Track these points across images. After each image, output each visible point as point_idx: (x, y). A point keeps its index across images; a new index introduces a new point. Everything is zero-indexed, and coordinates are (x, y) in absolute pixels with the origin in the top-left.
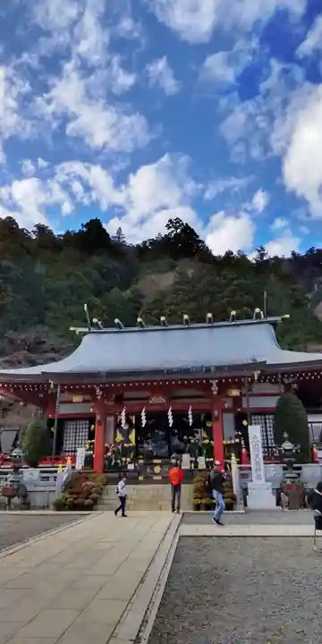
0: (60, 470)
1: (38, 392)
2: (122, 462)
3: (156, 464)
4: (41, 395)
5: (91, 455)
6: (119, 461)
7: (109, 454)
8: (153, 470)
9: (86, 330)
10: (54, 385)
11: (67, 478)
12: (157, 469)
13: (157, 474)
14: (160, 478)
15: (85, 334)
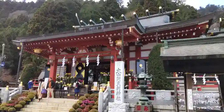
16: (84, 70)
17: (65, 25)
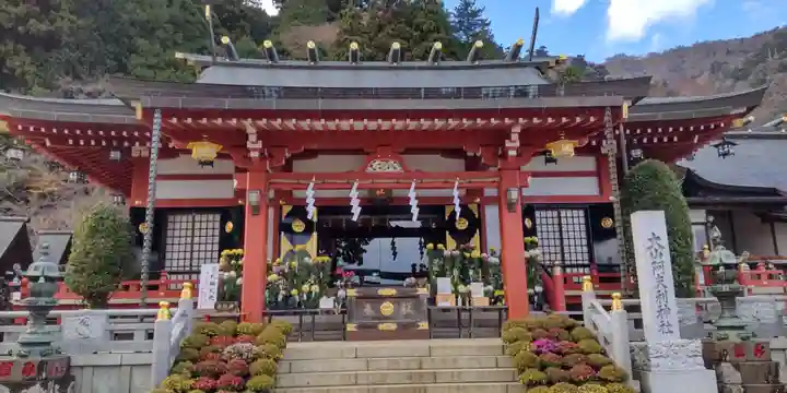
0: (162, 313)
1: (109, 148)
2: (300, 293)
3: (384, 298)
4: (115, 155)
5: (232, 281)
6: (294, 292)
7: (273, 277)
8: (379, 311)
9: (208, 58)
10: (145, 110)
11: (182, 333)
12: (387, 308)
13: (386, 318)
14: (393, 327)
15: (205, 66)
16: (315, 234)
17: (65, 39)
